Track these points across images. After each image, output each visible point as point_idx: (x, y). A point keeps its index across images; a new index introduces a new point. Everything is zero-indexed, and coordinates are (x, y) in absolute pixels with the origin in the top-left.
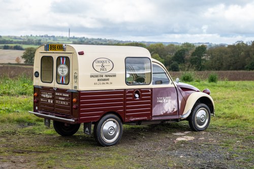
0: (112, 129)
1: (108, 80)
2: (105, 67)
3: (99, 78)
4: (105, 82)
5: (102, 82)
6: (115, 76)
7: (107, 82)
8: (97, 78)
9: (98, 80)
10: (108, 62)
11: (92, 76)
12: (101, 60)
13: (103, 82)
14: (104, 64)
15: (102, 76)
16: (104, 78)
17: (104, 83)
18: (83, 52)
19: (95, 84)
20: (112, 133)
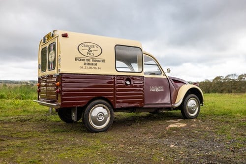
0: (101, 114)
1: (96, 64)
2: (93, 52)
3: (85, 62)
4: (92, 66)
5: (89, 66)
6: (103, 61)
7: (95, 66)
8: (83, 62)
9: (85, 64)
10: (96, 47)
11: (77, 59)
12: (88, 44)
13: (91, 66)
14: (91, 49)
15: (89, 60)
16: (91, 62)
17: (91, 68)
18: (67, 34)
19: (80, 67)
20: (101, 119)
